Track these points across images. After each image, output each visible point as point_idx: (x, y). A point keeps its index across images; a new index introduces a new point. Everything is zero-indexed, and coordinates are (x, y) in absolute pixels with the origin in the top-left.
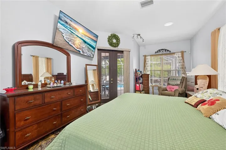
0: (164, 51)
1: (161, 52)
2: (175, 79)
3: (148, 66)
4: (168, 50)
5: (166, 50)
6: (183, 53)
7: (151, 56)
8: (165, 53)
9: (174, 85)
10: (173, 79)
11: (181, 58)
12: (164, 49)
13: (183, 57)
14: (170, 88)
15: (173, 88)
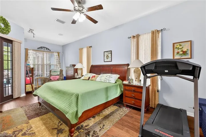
0: (46, 49)
1: (43, 49)
2: (56, 71)
3: (30, 60)
4: (49, 49)
5: (47, 48)
6: (58, 53)
7: (33, 50)
8: (46, 50)
9: (55, 76)
10: (54, 71)
11: (58, 57)
12: (45, 47)
13: (59, 56)
14: (54, 78)
15: (56, 78)
